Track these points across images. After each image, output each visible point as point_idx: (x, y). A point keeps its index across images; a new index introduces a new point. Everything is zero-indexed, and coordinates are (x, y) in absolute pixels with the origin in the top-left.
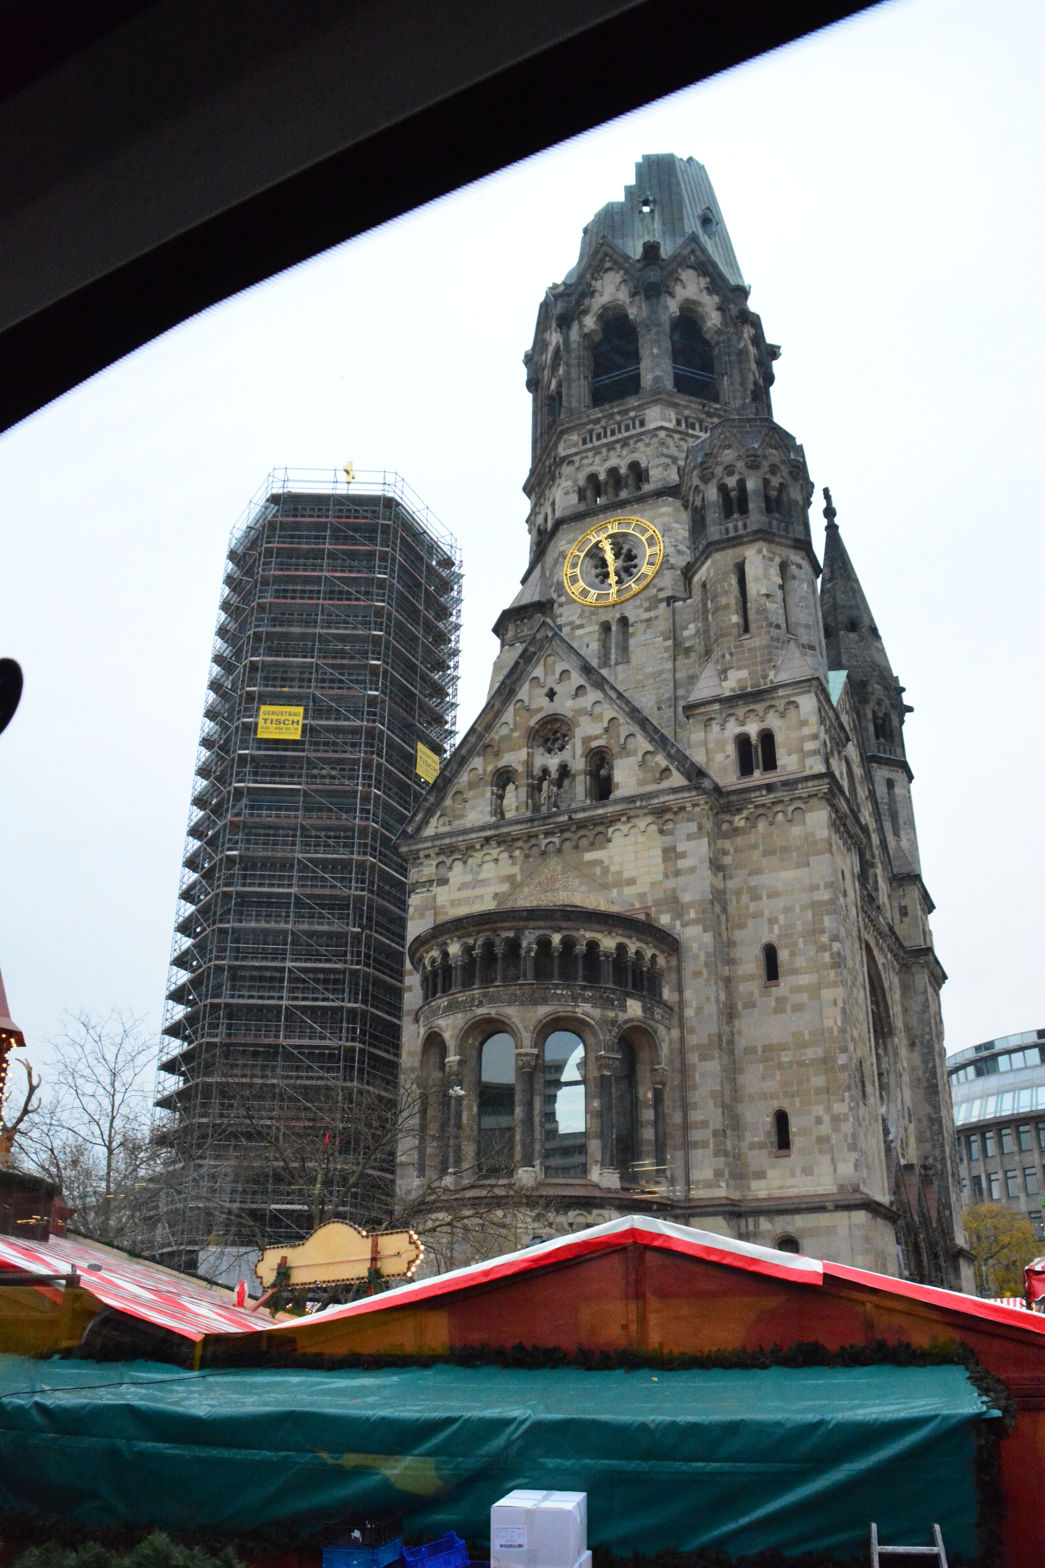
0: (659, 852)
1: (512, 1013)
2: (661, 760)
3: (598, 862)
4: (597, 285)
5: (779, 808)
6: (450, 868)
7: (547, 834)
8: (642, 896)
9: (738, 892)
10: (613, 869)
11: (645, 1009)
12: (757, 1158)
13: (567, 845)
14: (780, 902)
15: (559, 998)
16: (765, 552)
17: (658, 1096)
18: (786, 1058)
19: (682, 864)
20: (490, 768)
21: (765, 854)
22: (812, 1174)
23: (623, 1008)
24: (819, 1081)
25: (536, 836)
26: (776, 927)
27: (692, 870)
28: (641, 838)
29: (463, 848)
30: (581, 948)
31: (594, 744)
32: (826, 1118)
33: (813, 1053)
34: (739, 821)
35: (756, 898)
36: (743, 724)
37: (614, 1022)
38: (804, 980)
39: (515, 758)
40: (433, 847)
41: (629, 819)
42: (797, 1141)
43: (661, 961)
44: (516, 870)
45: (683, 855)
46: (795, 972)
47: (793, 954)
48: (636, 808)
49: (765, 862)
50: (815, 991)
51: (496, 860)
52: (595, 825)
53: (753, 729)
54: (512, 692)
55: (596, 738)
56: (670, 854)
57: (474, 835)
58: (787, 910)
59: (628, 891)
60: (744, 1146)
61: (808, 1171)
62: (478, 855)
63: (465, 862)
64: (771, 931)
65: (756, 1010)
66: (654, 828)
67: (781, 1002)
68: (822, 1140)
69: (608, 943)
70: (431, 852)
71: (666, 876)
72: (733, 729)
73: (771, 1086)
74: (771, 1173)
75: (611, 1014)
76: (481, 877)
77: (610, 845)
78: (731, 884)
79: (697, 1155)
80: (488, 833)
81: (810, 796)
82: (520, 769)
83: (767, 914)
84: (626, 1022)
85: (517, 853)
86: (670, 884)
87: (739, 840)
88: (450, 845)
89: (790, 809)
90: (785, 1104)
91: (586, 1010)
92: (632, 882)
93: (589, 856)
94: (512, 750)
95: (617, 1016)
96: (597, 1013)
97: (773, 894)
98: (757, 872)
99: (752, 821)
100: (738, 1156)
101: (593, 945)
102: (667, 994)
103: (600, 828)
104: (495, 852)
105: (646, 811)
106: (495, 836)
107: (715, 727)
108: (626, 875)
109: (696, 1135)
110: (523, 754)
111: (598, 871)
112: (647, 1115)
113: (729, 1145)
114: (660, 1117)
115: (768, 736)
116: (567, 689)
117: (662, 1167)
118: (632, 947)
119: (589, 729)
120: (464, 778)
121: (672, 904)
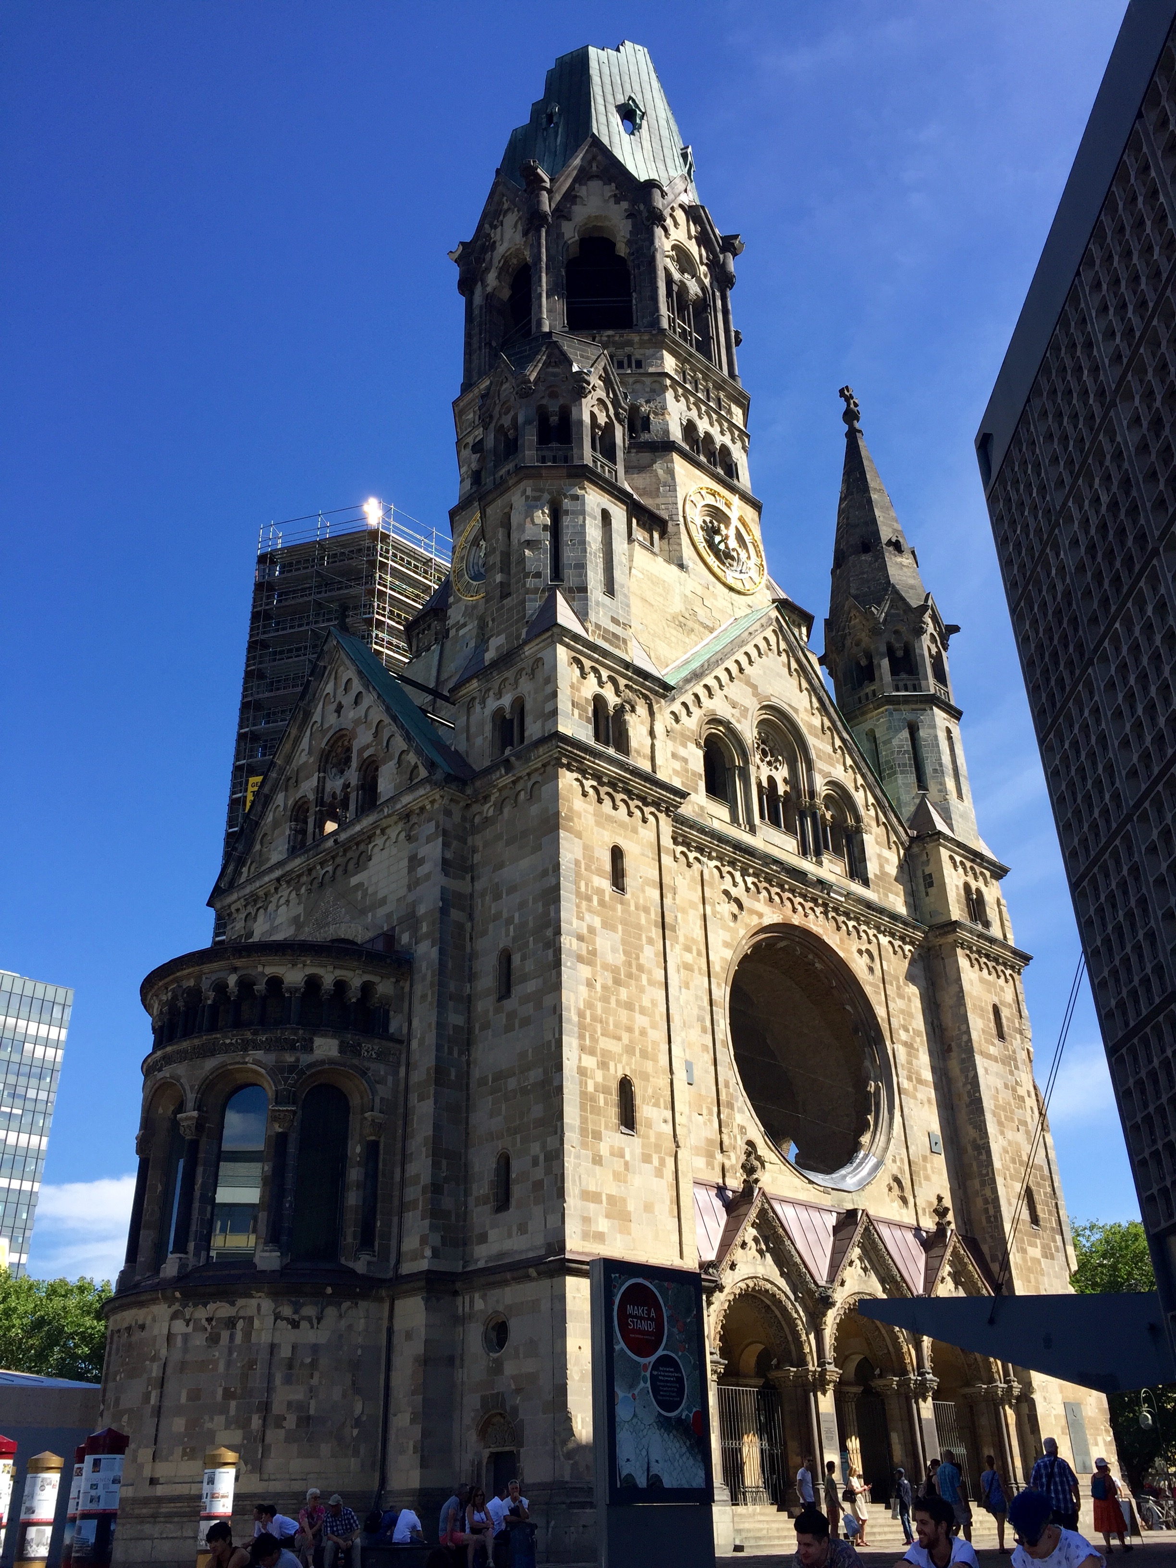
0: (405, 863)
1: (182, 1072)
2: (412, 758)
3: (360, 885)
4: (497, 233)
5: (519, 787)
6: (255, 919)
7: (322, 864)
8: (389, 916)
9: (483, 895)
10: (370, 891)
11: (342, 1049)
12: (481, 1217)
13: (340, 869)
14: (516, 898)
15: (227, 1048)
16: (529, 492)
17: (372, 1149)
18: (512, 1083)
19: (422, 871)
20: (290, 802)
21: (508, 843)
22: (526, 1232)
23: (308, 1047)
24: (537, 1110)
25: (314, 867)
26: (512, 927)
27: (428, 876)
28: (394, 851)
29: (261, 894)
30: (260, 987)
31: (366, 755)
32: (542, 1158)
33: (535, 1075)
34: (488, 810)
35: (497, 897)
36: (499, 695)
37: (292, 1068)
38: (531, 986)
39: (309, 787)
40: (239, 899)
41: (383, 831)
42: (517, 1191)
43: (384, 987)
44: (300, 909)
45: (422, 862)
46: (524, 979)
47: (523, 958)
48: (385, 817)
49: (507, 853)
50: (538, 1000)
51: (288, 901)
52: (357, 844)
54: (308, 715)
55: (368, 746)
56: (414, 862)
57: (266, 879)
58: (522, 905)
59: (381, 912)
60: (471, 1201)
61: (523, 1229)
62: (274, 899)
63: (266, 909)
64: (507, 935)
65: (490, 1032)
66: (403, 834)
67: (511, 1016)
68: (538, 1185)
69: (293, 976)
70: (238, 905)
71: (409, 889)
72: (492, 704)
73: (497, 1123)
74: (493, 1235)
75: (289, 1058)
76: (276, 923)
77: (371, 863)
78: (479, 886)
79: (409, 1219)
80: (277, 873)
81: (544, 766)
82: (311, 797)
83: (505, 915)
84: (310, 1066)
85: (303, 890)
86: (411, 898)
87: (488, 833)
88: (252, 894)
89: (530, 784)
90: (507, 1145)
91: (259, 1058)
92: (383, 901)
93: (354, 881)
94: (307, 778)
95: (298, 1060)
96: (270, 1058)
97: (512, 889)
98: (501, 866)
99: (499, 807)
100: (463, 1214)
101: (275, 983)
102: (394, 1024)
103: (362, 847)
104: (285, 893)
105: (395, 818)
106: (282, 876)
107: (478, 707)
108: (380, 896)
109: (409, 1194)
110: (314, 782)
111: (359, 895)
112: (354, 1174)
113: (447, 1203)
114: (372, 1175)
115: (519, 705)
116: (347, 700)
117: (367, 1238)
118: (328, 977)
119: (363, 738)
120: (270, 818)
121: (411, 919)
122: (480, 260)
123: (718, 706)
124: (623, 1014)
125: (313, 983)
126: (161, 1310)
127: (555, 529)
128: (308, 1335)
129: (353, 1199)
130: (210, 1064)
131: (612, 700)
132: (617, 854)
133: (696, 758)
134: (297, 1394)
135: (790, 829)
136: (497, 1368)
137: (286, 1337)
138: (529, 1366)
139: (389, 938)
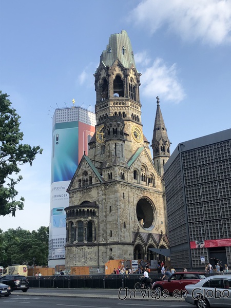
0: (97, 193)
1: (73, 220)
2: (97, 178)
3: (90, 194)
4: (101, 72)
7: (84, 190)
8: (95, 199)
9: (107, 198)
10: (92, 195)
11: (91, 218)
12: (108, 237)
13: (87, 192)
14: (112, 200)
15: (79, 218)
17: (95, 229)
18: (112, 223)
20: (78, 179)
21: (110, 192)
22: (114, 239)
23: (88, 218)
24: (115, 226)
26: (111, 203)
28: (95, 191)
30: (82, 211)
31: (90, 175)
32: (116, 232)
33: (115, 222)
34: (107, 187)
35: (109, 199)
37: (86, 220)
38: (114, 211)
39: (81, 177)
41: (93, 188)
42: (112, 235)
43: (96, 210)
44: (81, 195)
45: (99, 193)
47: (113, 208)
49: (111, 194)
50: (115, 213)
51: (79, 194)
53: (110, 172)
54: (80, 167)
57: (76, 190)
62: (77, 193)
63: (75, 194)
65: (109, 216)
66: (96, 189)
67: (112, 215)
68: (115, 235)
69: (86, 209)
70: (71, 192)
71: (98, 196)
72: (107, 172)
73: (110, 227)
74: (110, 239)
77: (92, 192)
79: (100, 237)
82: (82, 179)
84: (88, 220)
85: (81, 193)
86: (98, 198)
87: (107, 190)
89: (113, 185)
90: (111, 229)
91: (83, 219)
92: (94, 197)
96: (84, 219)
98: (109, 195)
99: (109, 187)
100: (106, 237)
101: (84, 210)
102: (97, 214)
103: (90, 189)
104: (79, 192)
105: (95, 187)
106: (79, 190)
107: (105, 172)
109: (100, 235)
112: (94, 232)
113: (104, 236)
114: (95, 232)
115: (111, 173)
116: (87, 166)
117: (95, 239)
118: (90, 209)
119: (89, 173)
120: (75, 181)
121: (98, 200)
122: (99, 77)
123: (136, 166)
124: (124, 214)
125: (88, 210)
126: (74, 247)
127: (115, 148)
128: (90, 250)
129: (94, 235)
130: (77, 220)
131: (123, 172)
132: (123, 193)
133: (133, 175)
134: (90, 256)
135: (145, 181)
136: (111, 253)
137: (88, 250)
138: (115, 253)
139: (95, 202)
